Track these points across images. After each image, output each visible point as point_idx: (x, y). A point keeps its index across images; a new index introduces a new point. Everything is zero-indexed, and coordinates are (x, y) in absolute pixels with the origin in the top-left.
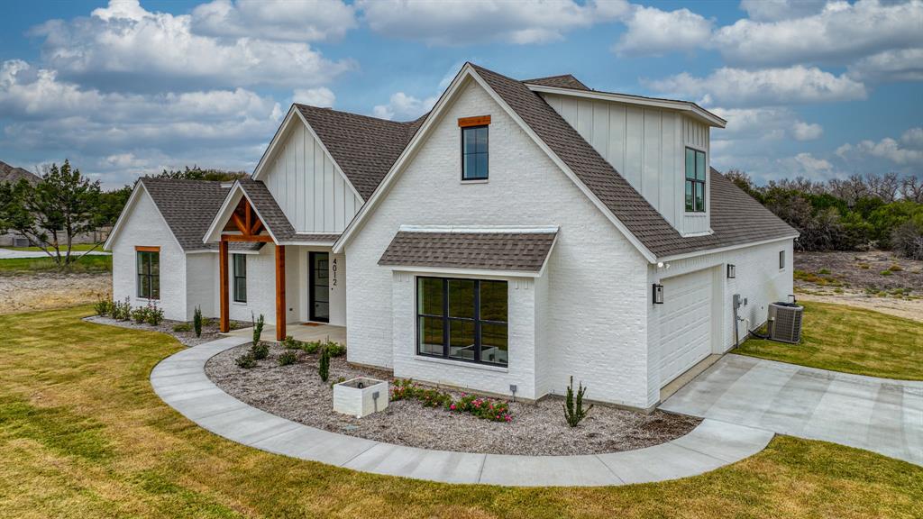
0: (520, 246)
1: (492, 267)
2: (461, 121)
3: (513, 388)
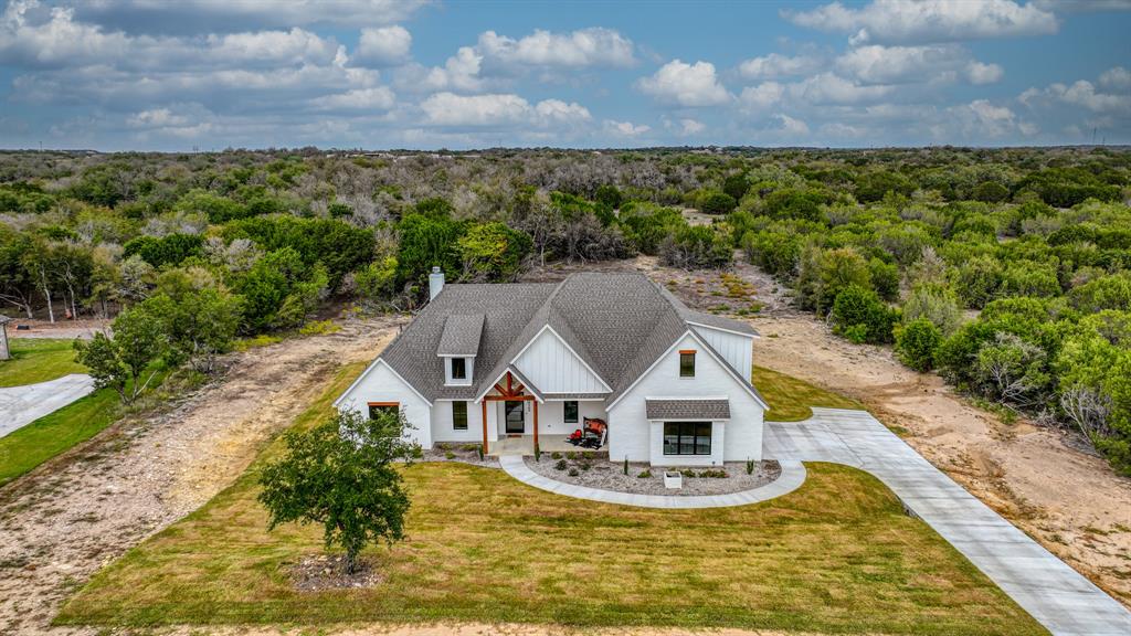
0: (715, 406)
1: (705, 417)
2: (680, 352)
3: (714, 462)
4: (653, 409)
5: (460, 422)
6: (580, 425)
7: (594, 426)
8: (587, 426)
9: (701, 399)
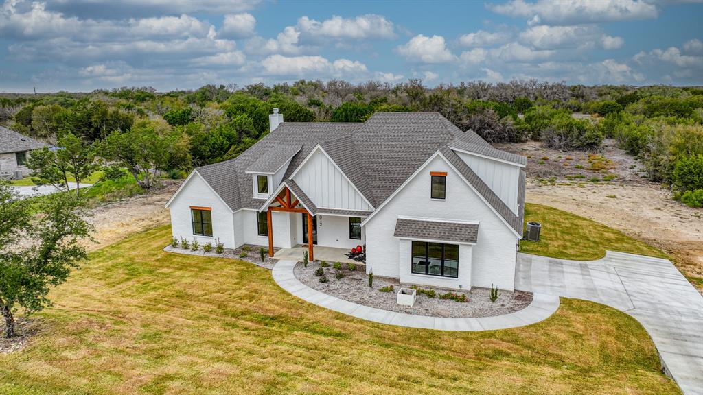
0: (463, 230)
1: (453, 240)
2: (431, 173)
3: (460, 286)
4: (403, 228)
9: (451, 222)
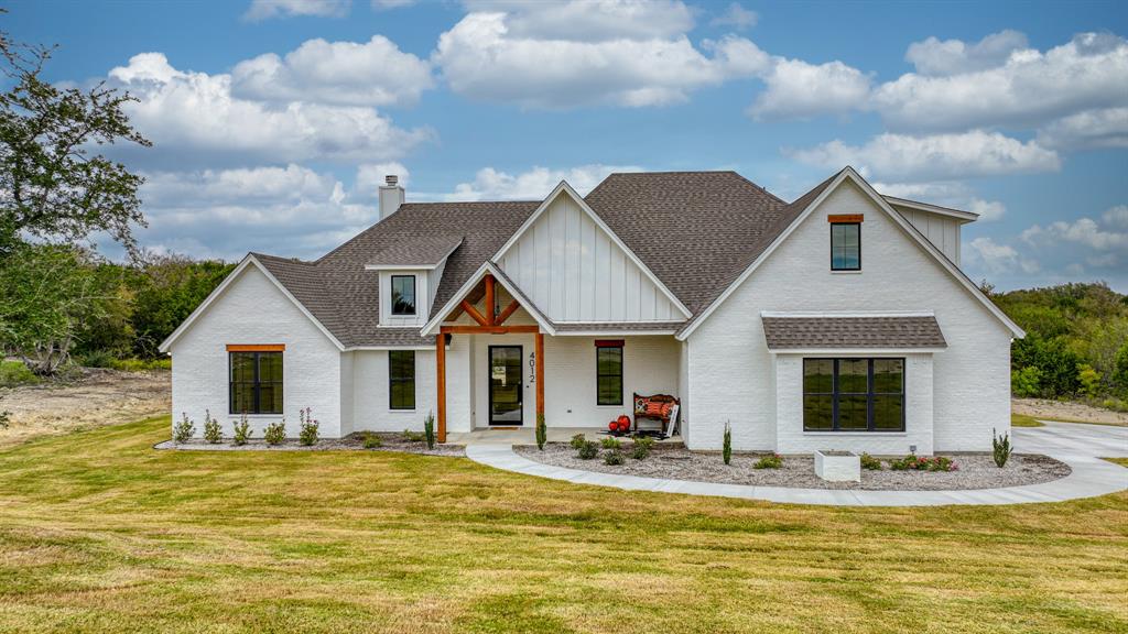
0: (909, 327)
1: (897, 345)
2: (830, 217)
3: (913, 448)
4: (779, 333)
5: (402, 392)
6: (627, 409)
7: (654, 408)
8: (641, 409)
9: (878, 316)
